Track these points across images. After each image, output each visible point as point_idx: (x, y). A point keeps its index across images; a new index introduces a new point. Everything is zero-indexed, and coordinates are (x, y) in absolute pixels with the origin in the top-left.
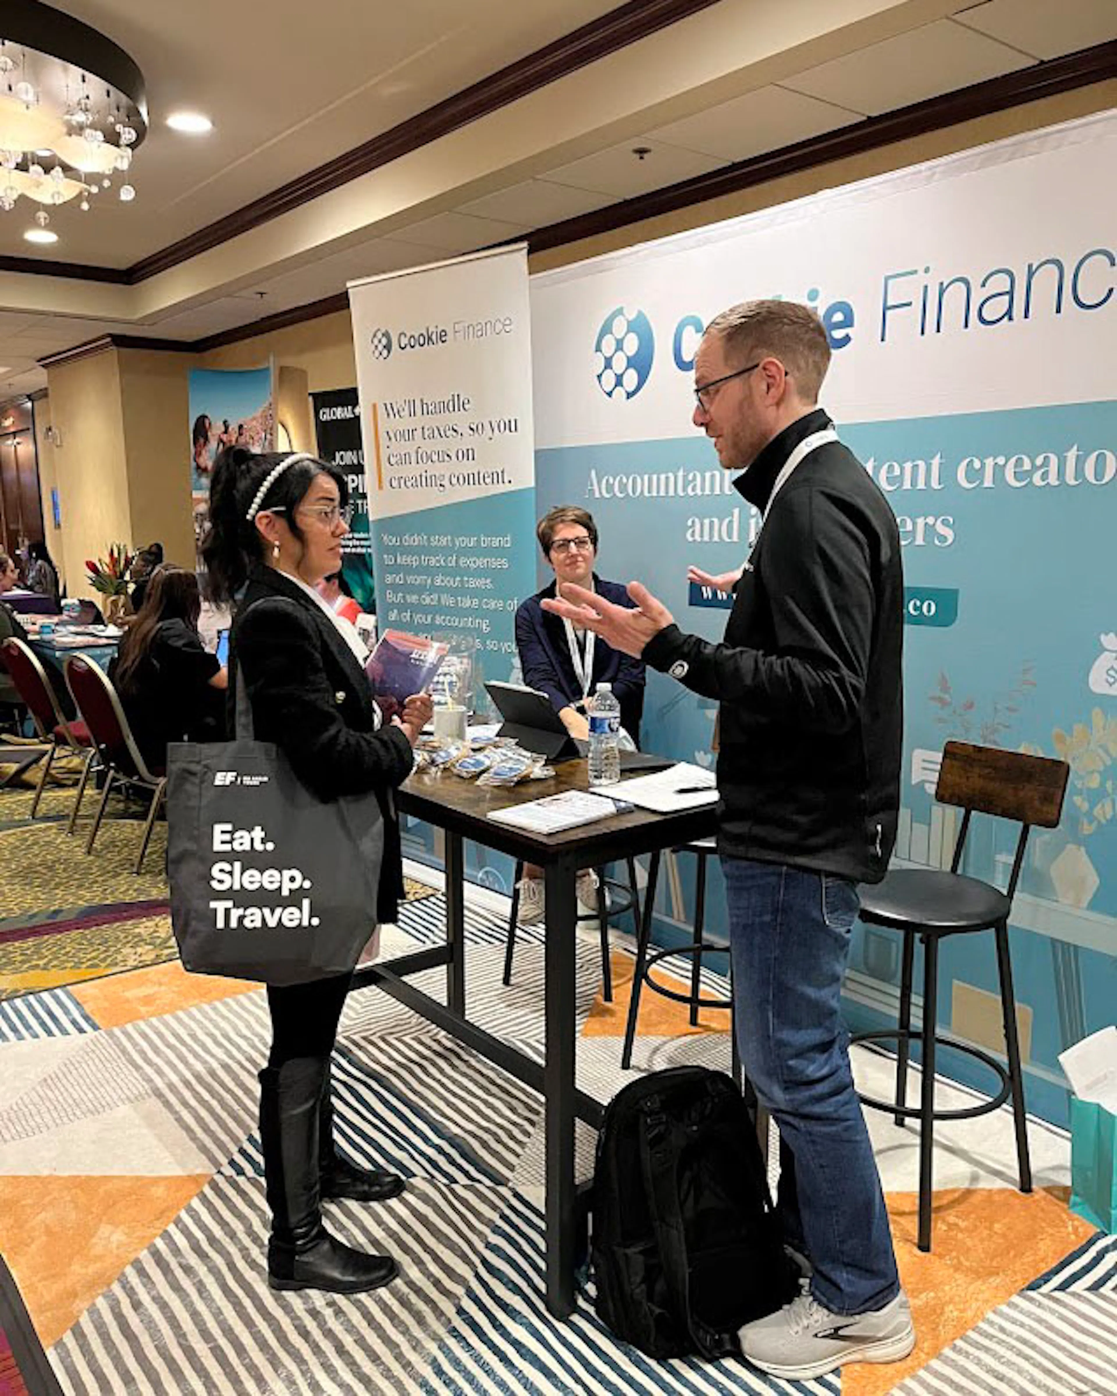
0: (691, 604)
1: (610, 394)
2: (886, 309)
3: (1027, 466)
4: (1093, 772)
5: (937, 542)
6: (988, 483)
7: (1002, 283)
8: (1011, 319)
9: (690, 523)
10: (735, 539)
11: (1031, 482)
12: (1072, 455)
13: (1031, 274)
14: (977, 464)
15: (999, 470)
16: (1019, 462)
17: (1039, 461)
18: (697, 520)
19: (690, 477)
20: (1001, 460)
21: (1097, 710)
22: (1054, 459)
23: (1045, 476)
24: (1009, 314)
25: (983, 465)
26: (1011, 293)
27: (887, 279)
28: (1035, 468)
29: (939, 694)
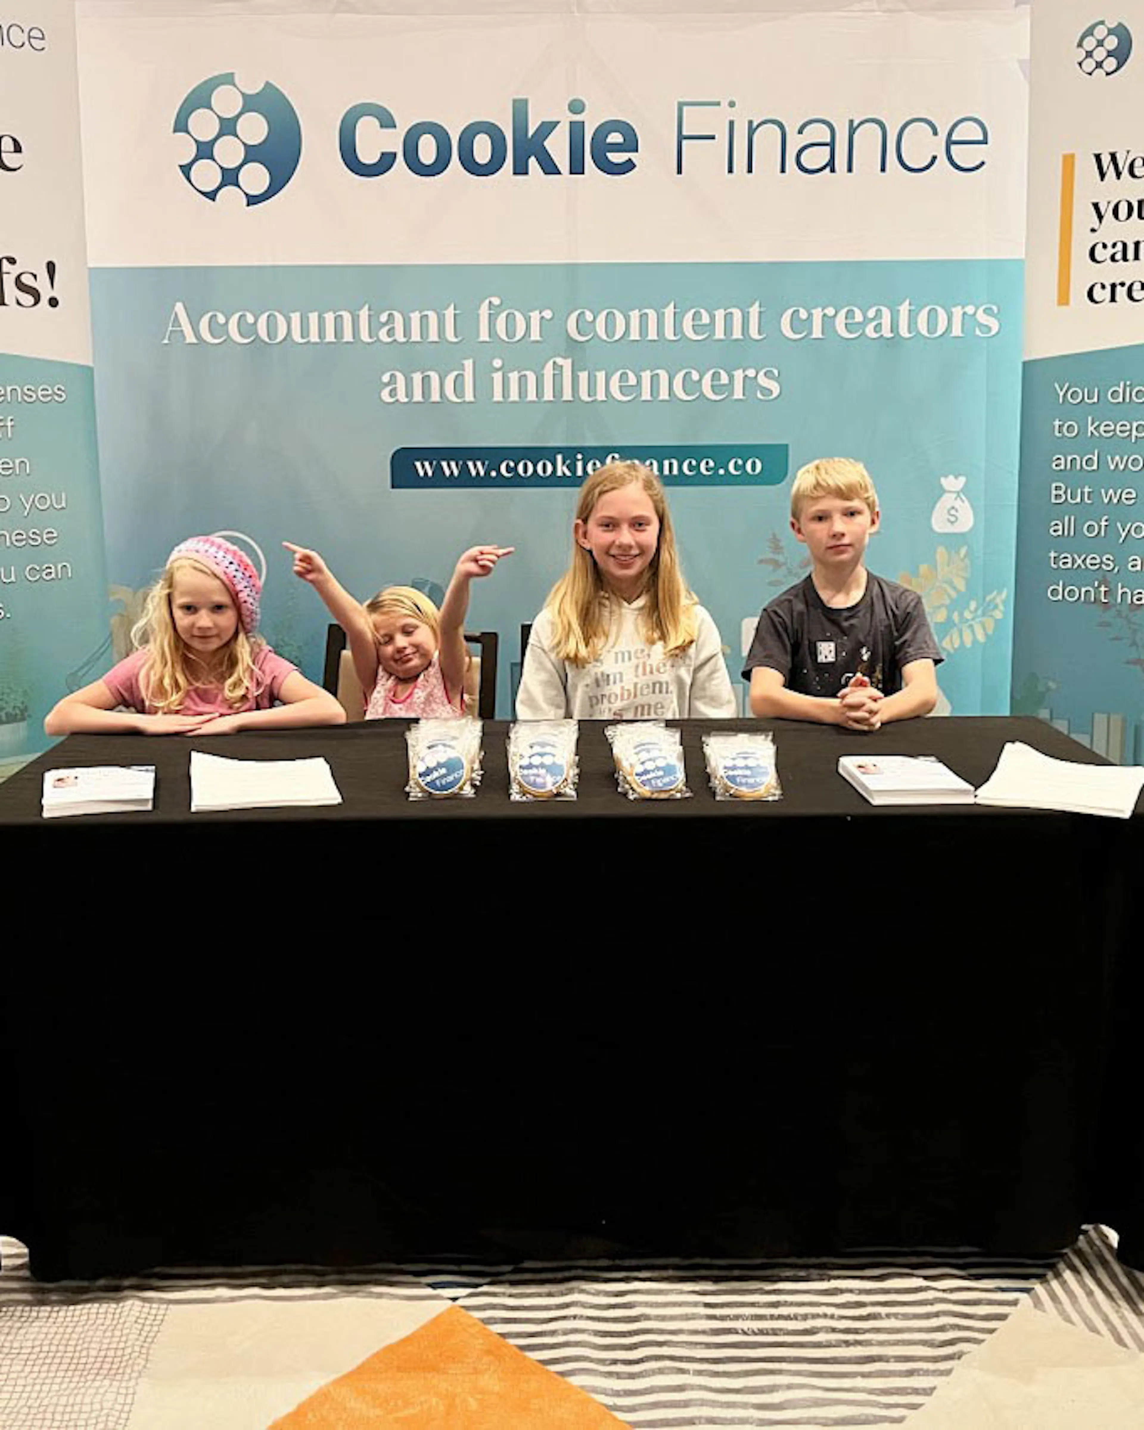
0: (393, 487)
1: (212, 196)
2: (681, 138)
3: (859, 317)
4: (939, 607)
5: (759, 396)
6: (817, 333)
7: (819, 133)
8: (833, 170)
9: (386, 378)
10: (469, 397)
11: (863, 334)
12: (904, 309)
13: (852, 131)
14: (803, 314)
15: (828, 321)
16: (850, 314)
17: (871, 313)
18: (400, 376)
19: (384, 318)
20: (830, 311)
21: (941, 550)
22: (886, 312)
23: (878, 328)
24: (831, 165)
25: (810, 315)
26: (832, 145)
27: (681, 106)
28: (866, 321)
29: (770, 555)
